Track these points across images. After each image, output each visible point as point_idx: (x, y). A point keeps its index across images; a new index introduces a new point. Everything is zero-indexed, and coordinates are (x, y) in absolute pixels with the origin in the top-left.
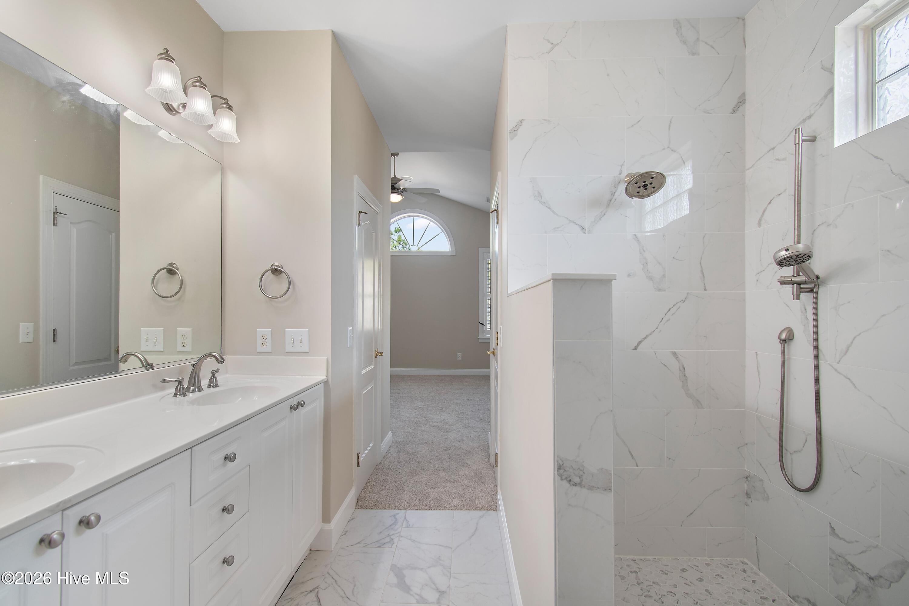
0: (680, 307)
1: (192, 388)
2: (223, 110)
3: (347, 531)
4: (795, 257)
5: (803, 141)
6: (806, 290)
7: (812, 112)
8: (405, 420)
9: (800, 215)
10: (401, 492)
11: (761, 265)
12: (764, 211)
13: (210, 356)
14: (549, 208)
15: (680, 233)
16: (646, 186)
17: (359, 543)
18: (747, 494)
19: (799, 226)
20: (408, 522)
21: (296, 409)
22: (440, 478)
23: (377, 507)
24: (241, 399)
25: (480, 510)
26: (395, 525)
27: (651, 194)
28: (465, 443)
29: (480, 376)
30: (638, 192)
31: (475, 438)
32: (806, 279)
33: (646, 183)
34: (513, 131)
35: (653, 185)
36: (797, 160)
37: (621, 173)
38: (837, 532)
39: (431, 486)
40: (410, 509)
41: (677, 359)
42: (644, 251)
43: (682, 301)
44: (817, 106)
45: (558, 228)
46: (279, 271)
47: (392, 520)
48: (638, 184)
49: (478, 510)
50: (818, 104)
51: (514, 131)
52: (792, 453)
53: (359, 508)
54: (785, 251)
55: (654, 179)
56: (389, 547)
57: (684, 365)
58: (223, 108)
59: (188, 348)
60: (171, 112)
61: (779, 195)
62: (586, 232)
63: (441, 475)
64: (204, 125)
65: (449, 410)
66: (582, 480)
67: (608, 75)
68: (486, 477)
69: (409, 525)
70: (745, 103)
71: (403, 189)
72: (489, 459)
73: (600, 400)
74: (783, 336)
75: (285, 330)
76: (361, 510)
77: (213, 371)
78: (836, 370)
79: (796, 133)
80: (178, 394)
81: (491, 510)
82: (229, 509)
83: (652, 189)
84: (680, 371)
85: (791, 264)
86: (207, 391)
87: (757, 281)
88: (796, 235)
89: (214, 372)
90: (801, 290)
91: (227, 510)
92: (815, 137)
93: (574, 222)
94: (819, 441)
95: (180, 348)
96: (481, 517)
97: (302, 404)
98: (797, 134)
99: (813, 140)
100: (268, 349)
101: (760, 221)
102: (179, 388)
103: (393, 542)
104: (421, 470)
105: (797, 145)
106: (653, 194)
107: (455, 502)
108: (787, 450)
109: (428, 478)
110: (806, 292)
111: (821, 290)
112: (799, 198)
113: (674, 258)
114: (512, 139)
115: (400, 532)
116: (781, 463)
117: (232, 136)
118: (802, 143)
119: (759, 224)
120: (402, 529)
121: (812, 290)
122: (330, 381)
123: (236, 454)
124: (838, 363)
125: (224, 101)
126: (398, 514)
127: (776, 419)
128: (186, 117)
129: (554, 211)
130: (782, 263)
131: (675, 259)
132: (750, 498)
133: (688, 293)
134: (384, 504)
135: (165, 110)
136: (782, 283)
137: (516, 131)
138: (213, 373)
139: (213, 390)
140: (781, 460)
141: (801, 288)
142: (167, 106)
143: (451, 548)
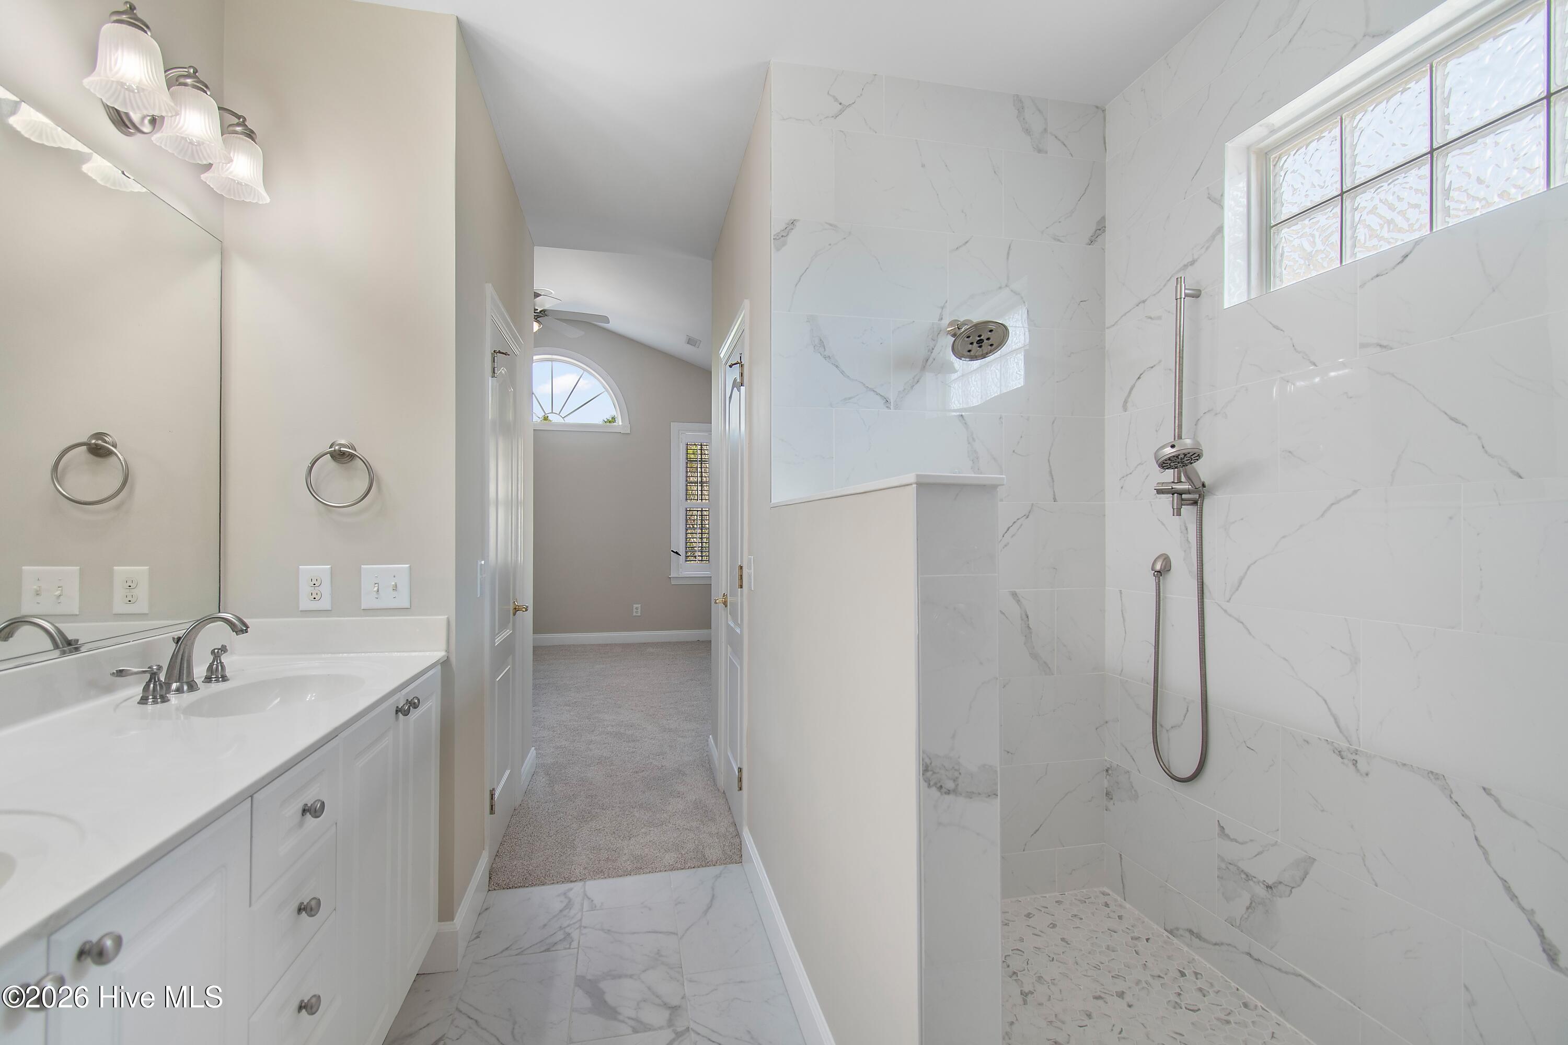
0: (1021, 525)
1: (174, 686)
2: (236, 137)
3: (480, 932)
4: (1183, 456)
5: (1186, 295)
6: (1188, 502)
7: (1196, 257)
8: (551, 725)
9: (1182, 398)
10: (570, 850)
11: (1127, 465)
12: (1132, 389)
13: (216, 619)
14: (837, 367)
15: (1022, 415)
16: (982, 343)
17: (507, 949)
18: (1108, 794)
19: (1180, 414)
20: (592, 901)
21: (406, 713)
22: (635, 820)
23: (530, 883)
24: (279, 699)
25: (714, 865)
26: (570, 909)
27: (987, 354)
28: (668, 757)
29: (674, 642)
30: (969, 351)
31: (685, 747)
32: (1190, 487)
33: (982, 338)
34: (780, 236)
35: (990, 342)
36: (1178, 321)
37: (942, 319)
38: (1227, 831)
39: (622, 836)
40: (590, 878)
41: (1018, 603)
42: (974, 440)
43: (1025, 517)
44: (1202, 248)
45: (850, 398)
46: (349, 455)
47: (561, 902)
48: (971, 338)
49: (710, 865)
50: (1203, 247)
51: (782, 237)
52: (1168, 729)
53: (496, 888)
54: (1170, 448)
55: (993, 332)
56: (565, 949)
57: (1028, 611)
58: (236, 133)
59: (142, 606)
60: (123, 129)
61: (1152, 367)
62: (892, 407)
63: (637, 815)
64: (200, 163)
65: (630, 703)
66: (958, 784)
67: (923, 166)
68: (714, 811)
69: (595, 907)
70: (1105, 231)
71: (541, 311)
72: (714, 780)
73: (981, 663)
74: (1158, 567)
75: (361, 567)
76: (499, 890)
77: (216, 651)
78: (1225, 611)
79: (1177, 284)
80: (151, 697)
81: (733, 863)
82: (313, 907)
83: (989, 347)
84: (1022, 620)
85: (1176, 466)
86: (206, 690)
87: (1122, 488)
88: (1177, 425)
89: (218, 652)
90: (1182, 502)
91: (307, 909)
92: (1200, 291)
93: (874, 391)
94: (1204, 710)
95: (119, 606)
96: (717, 877)
97: (415, 703)
98: (1179, 286)
99: (1196, 295)
100: (325, 604)
101: (1126, 402)
102: (152, 685)
103: (571, 938)
104: (599, 810)
105: (1179, 300)
106: (990, 354)
107: (670, 858)
108: (1161, 726)
109: (614, 822)
110: (1188, 505)
111: (1207, 502)
112: (1181, 375)
113: (1014, 451)
114: (778, 249)
115: (581, 920)
116: (1155, 744)
117: (252, 187)
118: (1184, 298)
119: (1125, 408)
120: (582, 915)
121: (1195, 503)
122: (453, 660)
123: (323, 802)
124: (1228, 602)
125: (236, 121)
126: (571, 889)
127: (1147, 683)
128: (161, 143)
129: (843, 371)
130: (1165, 464)
131: (1016, 453)
132: (1112, 799)
133: (1033, 504)
134: (541, 875)
135: (111, 123)
136: (1160, 492)
137: (785, 236)
138: (217, 654)
139: (216, 687)
140: (1155, 739)
141: (1182, 500)
142: (117, 115)
143: (676, 934)
